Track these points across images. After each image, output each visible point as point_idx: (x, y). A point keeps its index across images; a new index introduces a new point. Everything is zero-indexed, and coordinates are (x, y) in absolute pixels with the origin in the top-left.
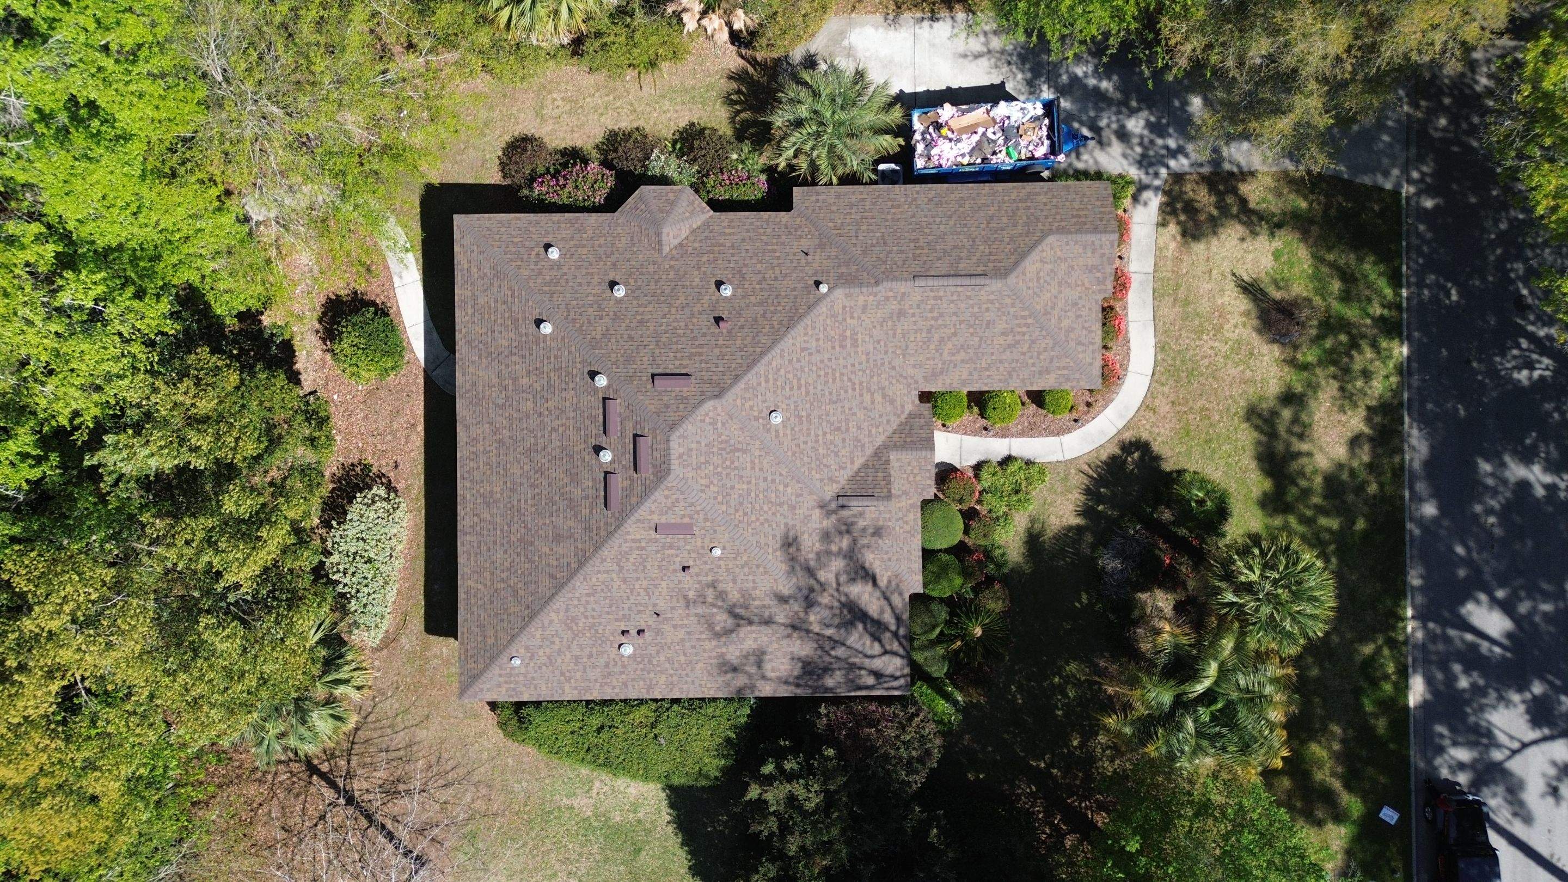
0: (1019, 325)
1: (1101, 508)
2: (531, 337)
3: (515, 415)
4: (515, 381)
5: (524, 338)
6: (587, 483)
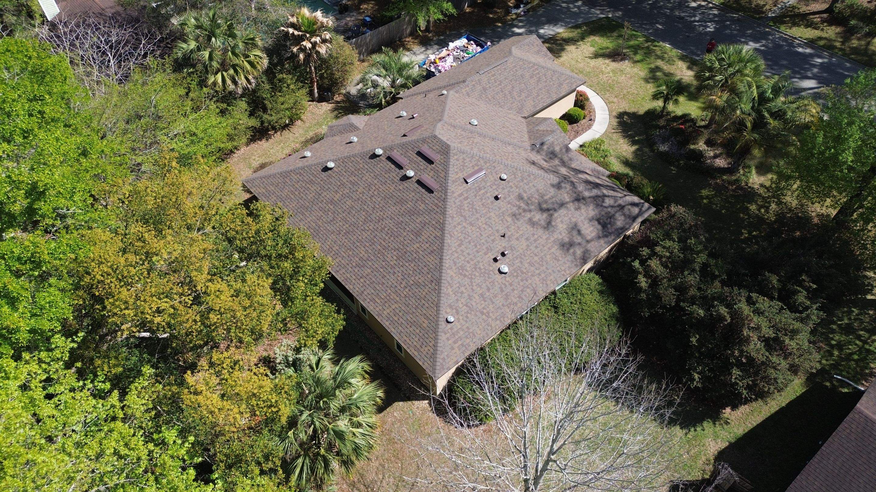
1: (636, 138)
2: (325, 179)
3: (344, 215)
4: (332, 202)
5: (322, 183)
6: (411, 196)
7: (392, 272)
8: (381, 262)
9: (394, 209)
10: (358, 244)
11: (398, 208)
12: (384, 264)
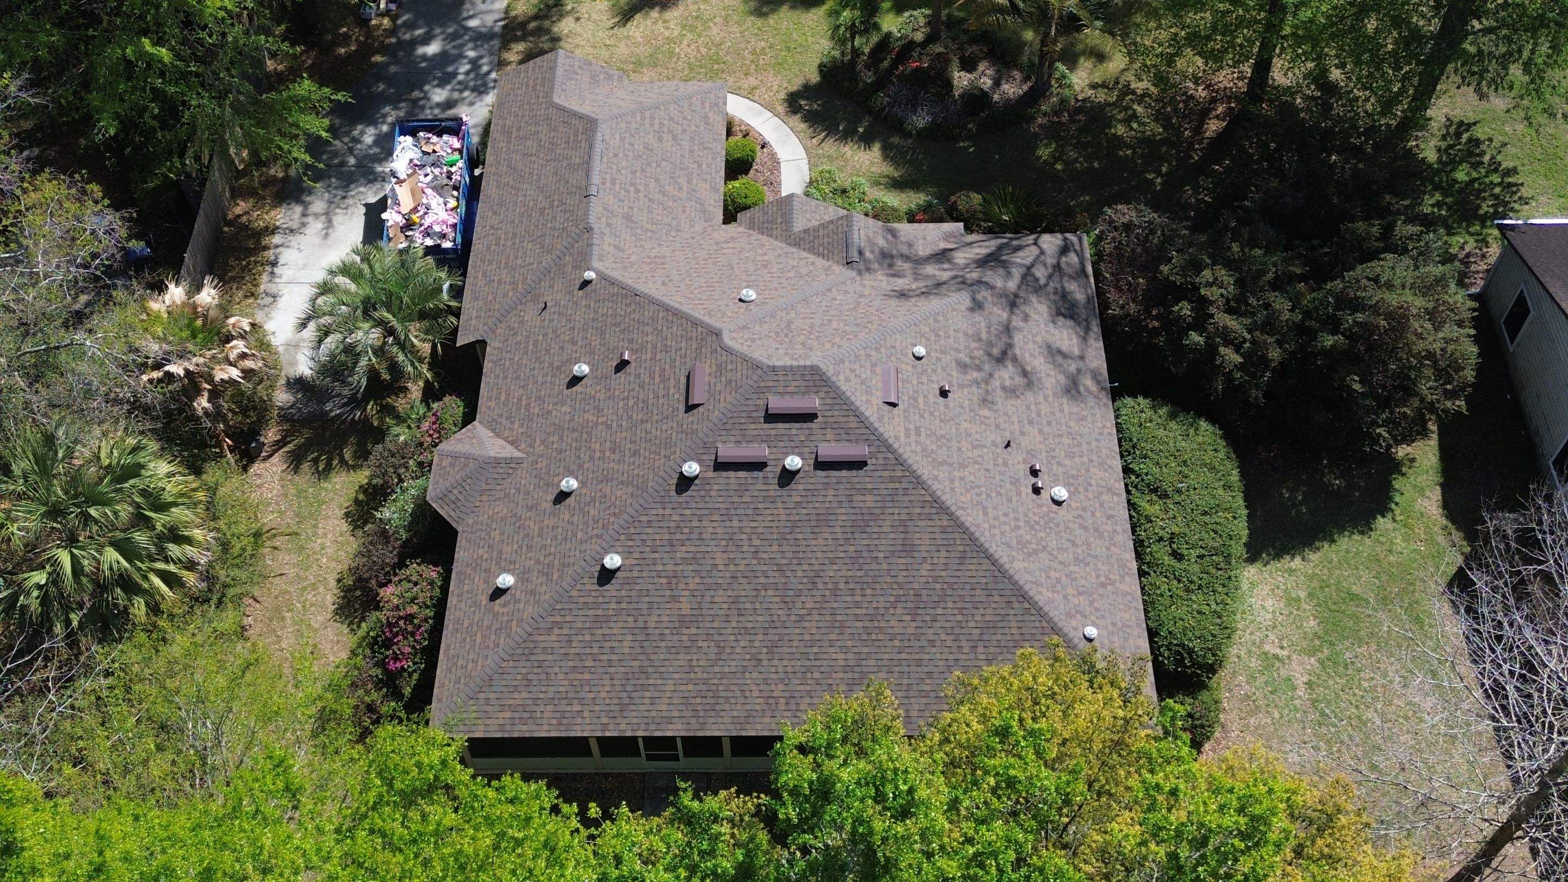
0: (652, 125)
1: (861, 130)
2: (623, 593)
3: (734, 624)
4: (683, 622)
5: (624, 605)
6: (830, 498)
7: (925, 644)
8: (889, 644)
9: (822, 542)
10: (815, 650)
11: (828, 536)
12: (897, 643)
